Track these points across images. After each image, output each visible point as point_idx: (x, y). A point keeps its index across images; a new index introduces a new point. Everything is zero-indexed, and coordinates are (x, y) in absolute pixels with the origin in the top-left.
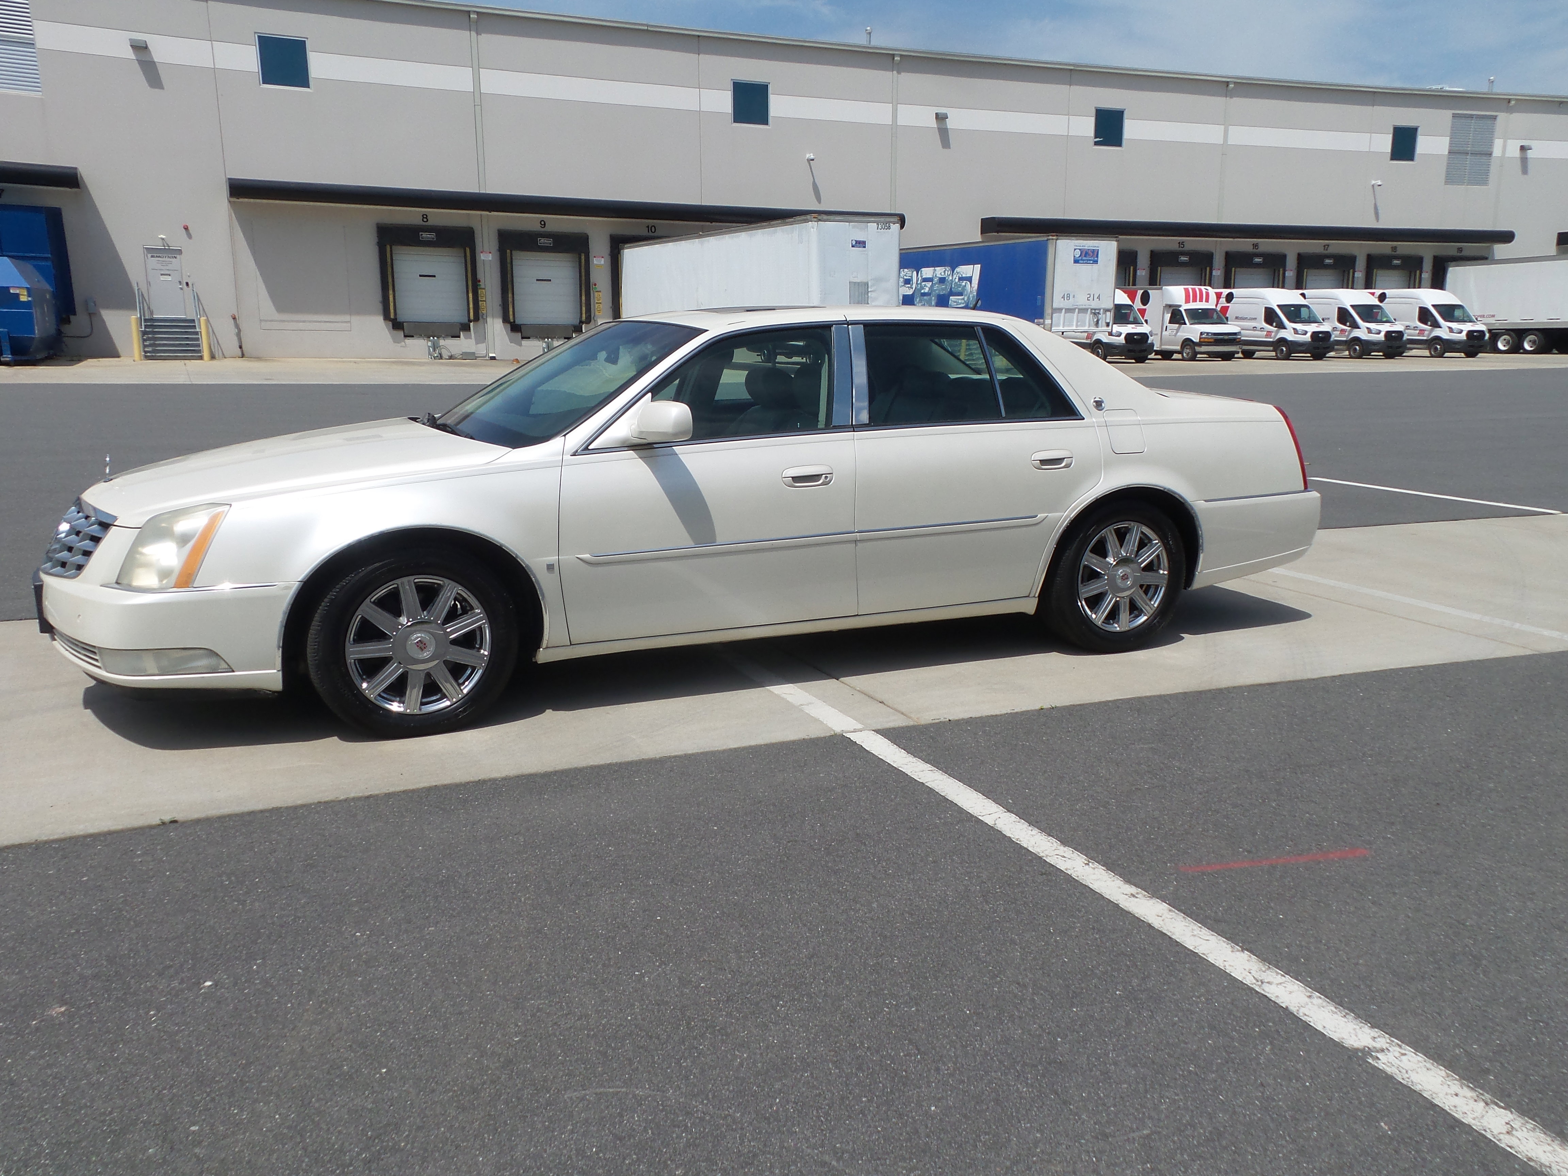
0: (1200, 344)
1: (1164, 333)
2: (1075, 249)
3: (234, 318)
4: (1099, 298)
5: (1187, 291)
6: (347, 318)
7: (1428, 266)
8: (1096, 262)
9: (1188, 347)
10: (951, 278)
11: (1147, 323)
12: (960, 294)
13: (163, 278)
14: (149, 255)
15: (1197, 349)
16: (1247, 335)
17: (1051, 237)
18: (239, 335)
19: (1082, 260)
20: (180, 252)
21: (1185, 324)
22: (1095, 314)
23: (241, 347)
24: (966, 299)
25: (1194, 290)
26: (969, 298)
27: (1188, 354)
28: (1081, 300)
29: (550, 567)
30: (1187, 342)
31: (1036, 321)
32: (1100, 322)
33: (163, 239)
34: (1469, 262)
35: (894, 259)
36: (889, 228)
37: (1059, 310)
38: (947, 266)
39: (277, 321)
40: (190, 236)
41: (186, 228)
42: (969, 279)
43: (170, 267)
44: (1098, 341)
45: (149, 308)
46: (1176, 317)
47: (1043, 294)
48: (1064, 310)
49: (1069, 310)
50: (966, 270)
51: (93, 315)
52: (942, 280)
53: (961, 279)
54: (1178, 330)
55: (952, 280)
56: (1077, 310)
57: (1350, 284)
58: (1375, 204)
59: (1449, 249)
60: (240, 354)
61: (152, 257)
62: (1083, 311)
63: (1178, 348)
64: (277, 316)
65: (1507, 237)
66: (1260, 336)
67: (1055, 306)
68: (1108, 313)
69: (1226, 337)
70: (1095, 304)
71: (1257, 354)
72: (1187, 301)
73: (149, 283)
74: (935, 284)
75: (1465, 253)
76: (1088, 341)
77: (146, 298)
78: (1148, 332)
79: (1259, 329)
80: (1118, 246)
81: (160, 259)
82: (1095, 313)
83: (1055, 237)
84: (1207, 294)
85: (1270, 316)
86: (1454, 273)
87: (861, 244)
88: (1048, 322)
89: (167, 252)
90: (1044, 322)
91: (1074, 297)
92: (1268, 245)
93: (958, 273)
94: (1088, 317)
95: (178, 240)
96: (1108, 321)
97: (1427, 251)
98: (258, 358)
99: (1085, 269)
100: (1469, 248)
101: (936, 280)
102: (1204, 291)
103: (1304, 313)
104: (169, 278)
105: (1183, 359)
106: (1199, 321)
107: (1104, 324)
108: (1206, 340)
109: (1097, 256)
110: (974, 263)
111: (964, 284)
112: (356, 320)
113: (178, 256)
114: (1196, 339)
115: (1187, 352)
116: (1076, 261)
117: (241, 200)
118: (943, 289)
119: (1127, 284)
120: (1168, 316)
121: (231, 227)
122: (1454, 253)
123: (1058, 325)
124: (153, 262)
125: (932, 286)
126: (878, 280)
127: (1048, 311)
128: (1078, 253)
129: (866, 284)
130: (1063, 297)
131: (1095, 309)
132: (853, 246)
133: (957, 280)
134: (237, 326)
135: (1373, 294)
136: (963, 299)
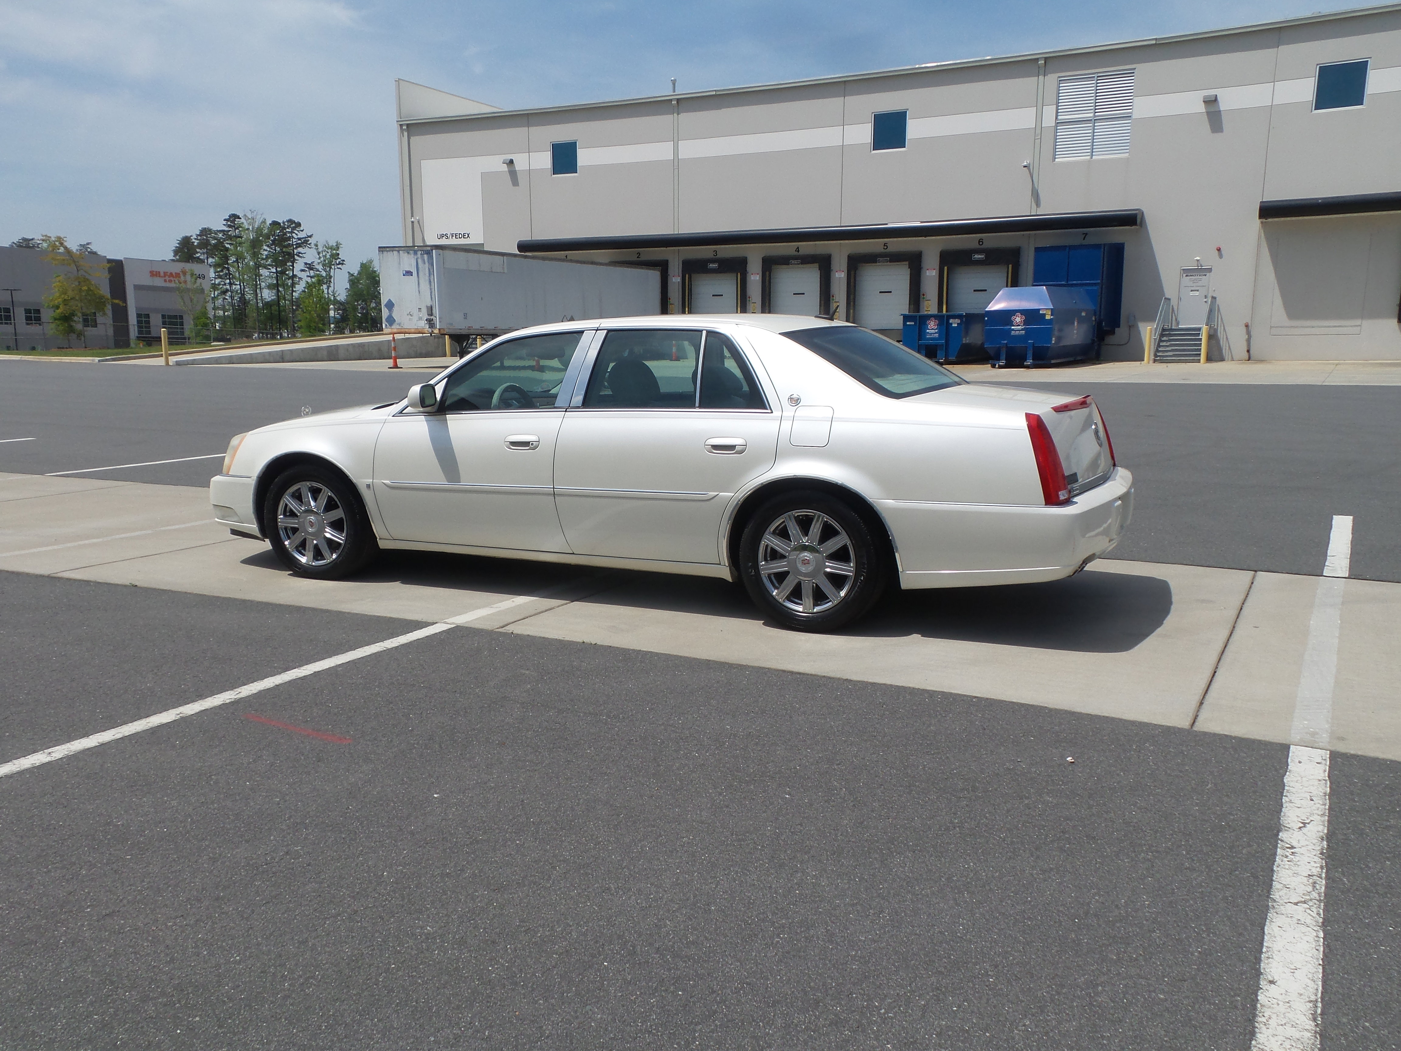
3: (1247, 326)
6: (1358, 322)
13: (1192, 293)
14: (1185, 275)
18: (1248, 341)
20: (1210, 270)
23: (1248, 351)
29: (368, 486)
33: (1198, 260)
39: (1287, 327)
40: (1221, 256)
41: (1219, 250)
43: (1200, 283)
45: (1176, 319)
51: (1133, 327)
60: (1247, 358)
61: (1187, 276)
64: (1288, 323)
73: (1180, 299)
77: (1176, 313)
81: (1191, 277)
89: (1202, 271)
95: (1210, 259)
98: (1261, 361)
104: (1197, 293)
112: (1367, 324)
113: (1208, 274)
117: (1270, 220)
121: (1259, 246)
124: (1186, 280)
134: (1249, 333)
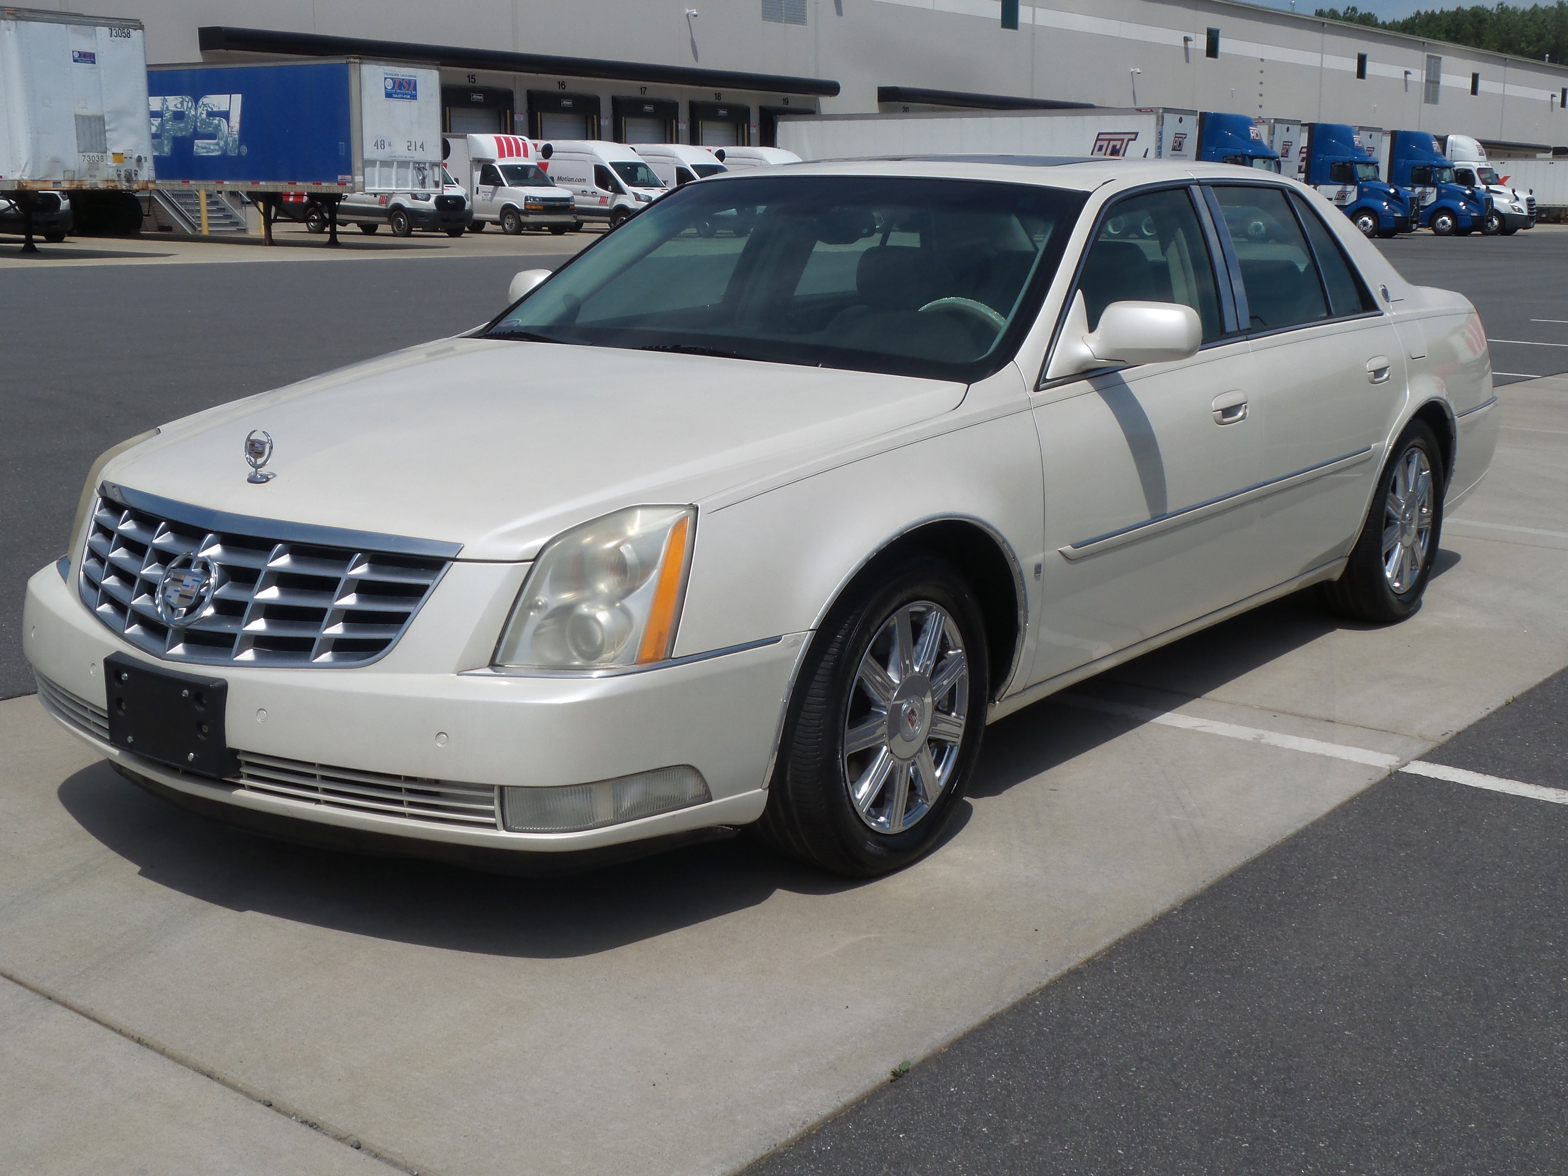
0: (527, 212)
1: (475, 197)
2: (386, 79)
4: (422, 146)
5: (499, 141)
7: (755, 118)
8: (414, 97)
9: (510, 216)
10: (193, 112)
11: (458, 183)
12: (212, 136)
15: (524, 219)
16: (581, 202)
17: (352, 60)
19: (395, 93)
21: (503, 185)
22: (419, 169)
24: (222, 143)
25: (507, 140)
26: (226, 143)
27: (511, 226)
28: (400, 150)
30: (508, 210)
31: (339, 177)
32: (427, 181)
34: (799, 116)
35: (141, 83)
36: (128, 35)
37: (372, 163)
38: (187, 94)
42: (226, 115)
44: (398, 207)
46: (489, 175)
47: (348, 140)
48: (378, 163)
49: (386, 164)
50: (218, 101)
52: (179, 116)
53: (211, 114)
54: (494, 194)
55: (195, 116)
56: (395, 163)
57: (674, 139)
58: (692, 40)
59: (775, 99)
62: (403, 164)
63: (497, 217)
65: (832, 89)
66: (592, 203)
67: (367, 156)
68: (436, 169)
69: (558, 204)
70: (418, 156)
71: (585, 226)
72: (502, 155)
74: (168, 121)
75: (792, 105)
76: (383, 207)
78: (463, 196)
79: (589, 192)
80: (441, 79)
82: (420, 167)
83: (358, 61)
84: (525, 145)
85: (602, 177)
86: (785, 128)
87: (87, 57)
88: (358, 179)
90: (353, 178)
91: (390, 145)
92: (577, 84)
93: (205, 105)
94: (411, 173)
96: (437, 179)
97: (753, 99)
99: (400, 106)
100: (796, 99)
101: (168, 115)
102: (520, 141)
103: (641, 174)
105: (506, 232)
106: (520, 182)
107: (432, 183)
108: (533, 207)
109: (415, 89)
110: (230, 91)
111: (216, 122)
114: (520, 206)
115: (509, 222)
116: (389, 95)
118: (181, 129)
119: (448, 130)
120: (478, 175)
122: (780, 104)
123: (373, 184)
125: (162, 125)
126: (119, 113)
127: (357, 163)
128: (390, 84)
129: (101, 120)
130: (376, 145)
131: (419, 163)
132: (75, 61)
133: (204, 116)
135: (710, 151)
136: (218, 144)
